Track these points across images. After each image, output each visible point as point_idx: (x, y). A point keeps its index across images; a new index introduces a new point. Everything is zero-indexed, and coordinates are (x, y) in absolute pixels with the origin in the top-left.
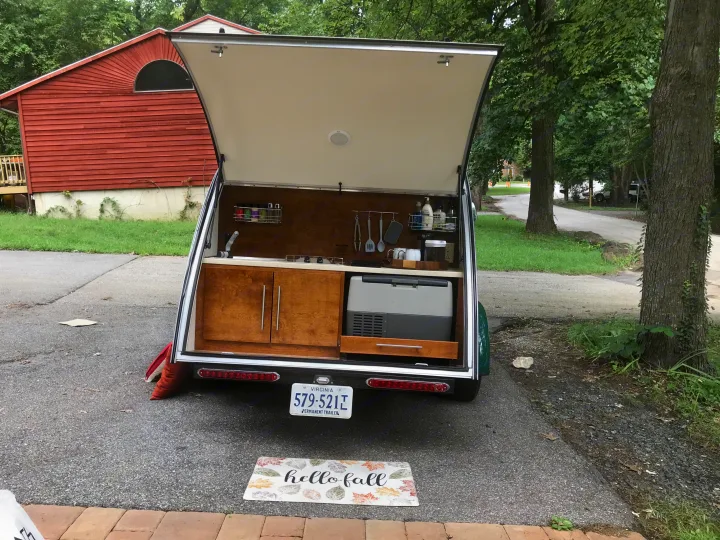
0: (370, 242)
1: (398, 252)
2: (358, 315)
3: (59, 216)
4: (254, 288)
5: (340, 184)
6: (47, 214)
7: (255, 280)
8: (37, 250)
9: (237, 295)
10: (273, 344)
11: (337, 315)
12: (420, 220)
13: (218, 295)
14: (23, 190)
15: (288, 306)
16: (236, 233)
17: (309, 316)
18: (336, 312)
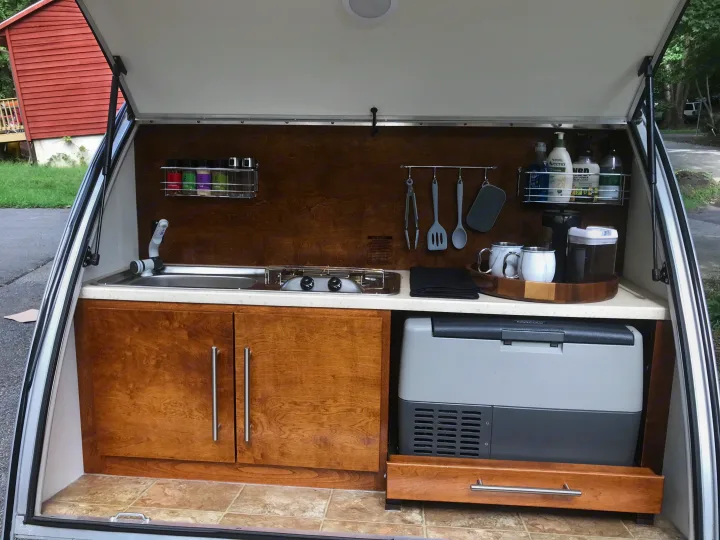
0: (437, 228)
1: (502, 255)
2: (424, 411)
3: (62, 164)
4: (194, 351)
5: (374, 110)
6: (49, 163)
7: (194, 334)
8: (24, 207)
9: (157, 365)
10: (244, 465)
11: (378, 406)
12: (545, 181)
13: (118, 366)
14: (21, 137)
15: (270, 388)
16: (163, 223)
17: (315, 408)
18: (374, 400)
